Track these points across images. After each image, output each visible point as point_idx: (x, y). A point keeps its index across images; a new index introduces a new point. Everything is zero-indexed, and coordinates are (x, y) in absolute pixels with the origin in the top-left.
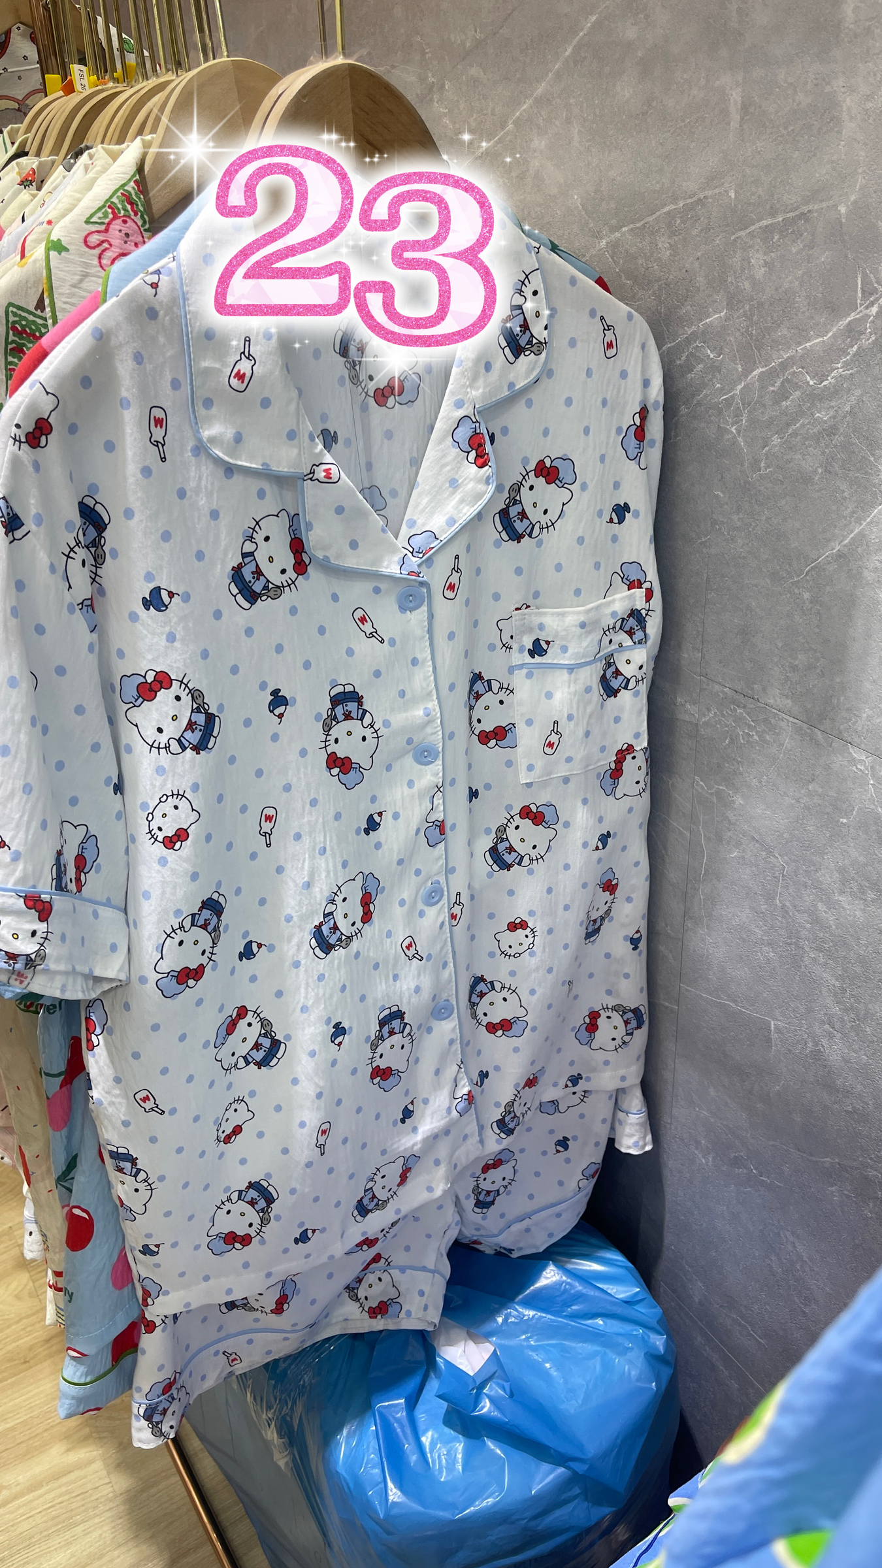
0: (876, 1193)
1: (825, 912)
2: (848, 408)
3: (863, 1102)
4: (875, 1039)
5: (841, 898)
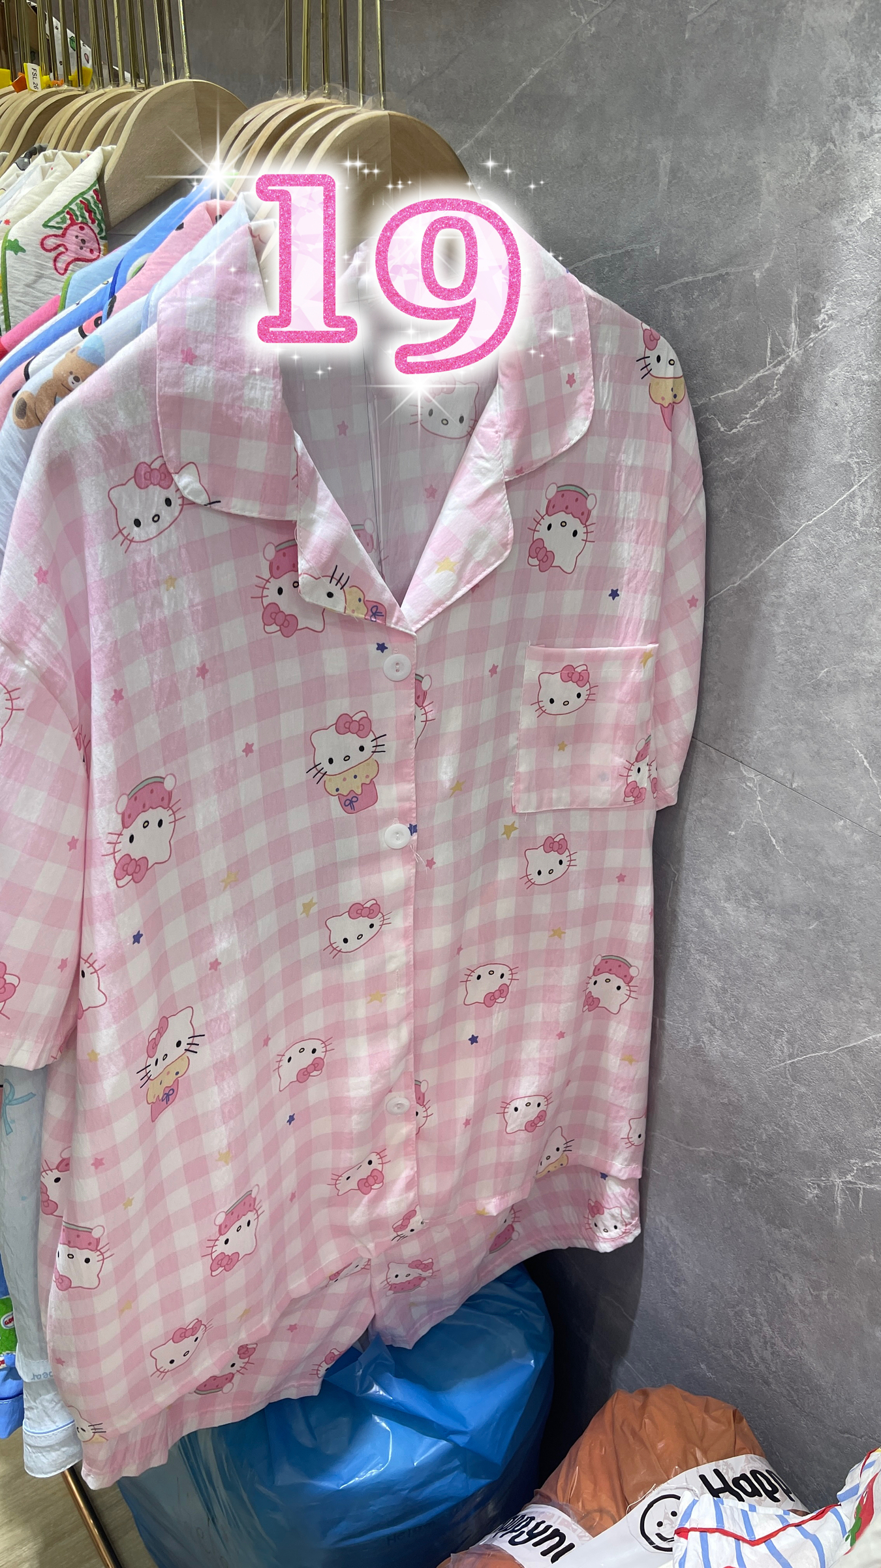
0: (745, 1179)
1: (712, 918)
2: (754, 456)
3: (738, 1095)
4: (752, 1036)
5: (726, 905)
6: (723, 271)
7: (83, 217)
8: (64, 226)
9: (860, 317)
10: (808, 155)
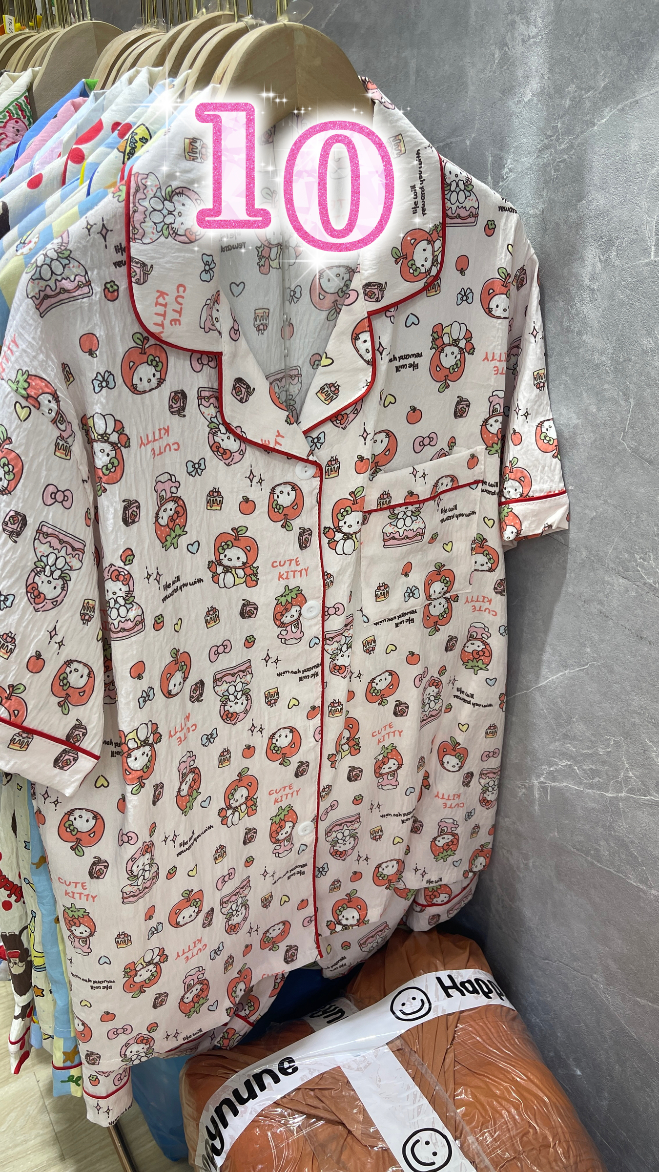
6: (448, 141)
7: (17, 114)
8: (5, 121)
9: (527, 169)
10: (494, 56)
